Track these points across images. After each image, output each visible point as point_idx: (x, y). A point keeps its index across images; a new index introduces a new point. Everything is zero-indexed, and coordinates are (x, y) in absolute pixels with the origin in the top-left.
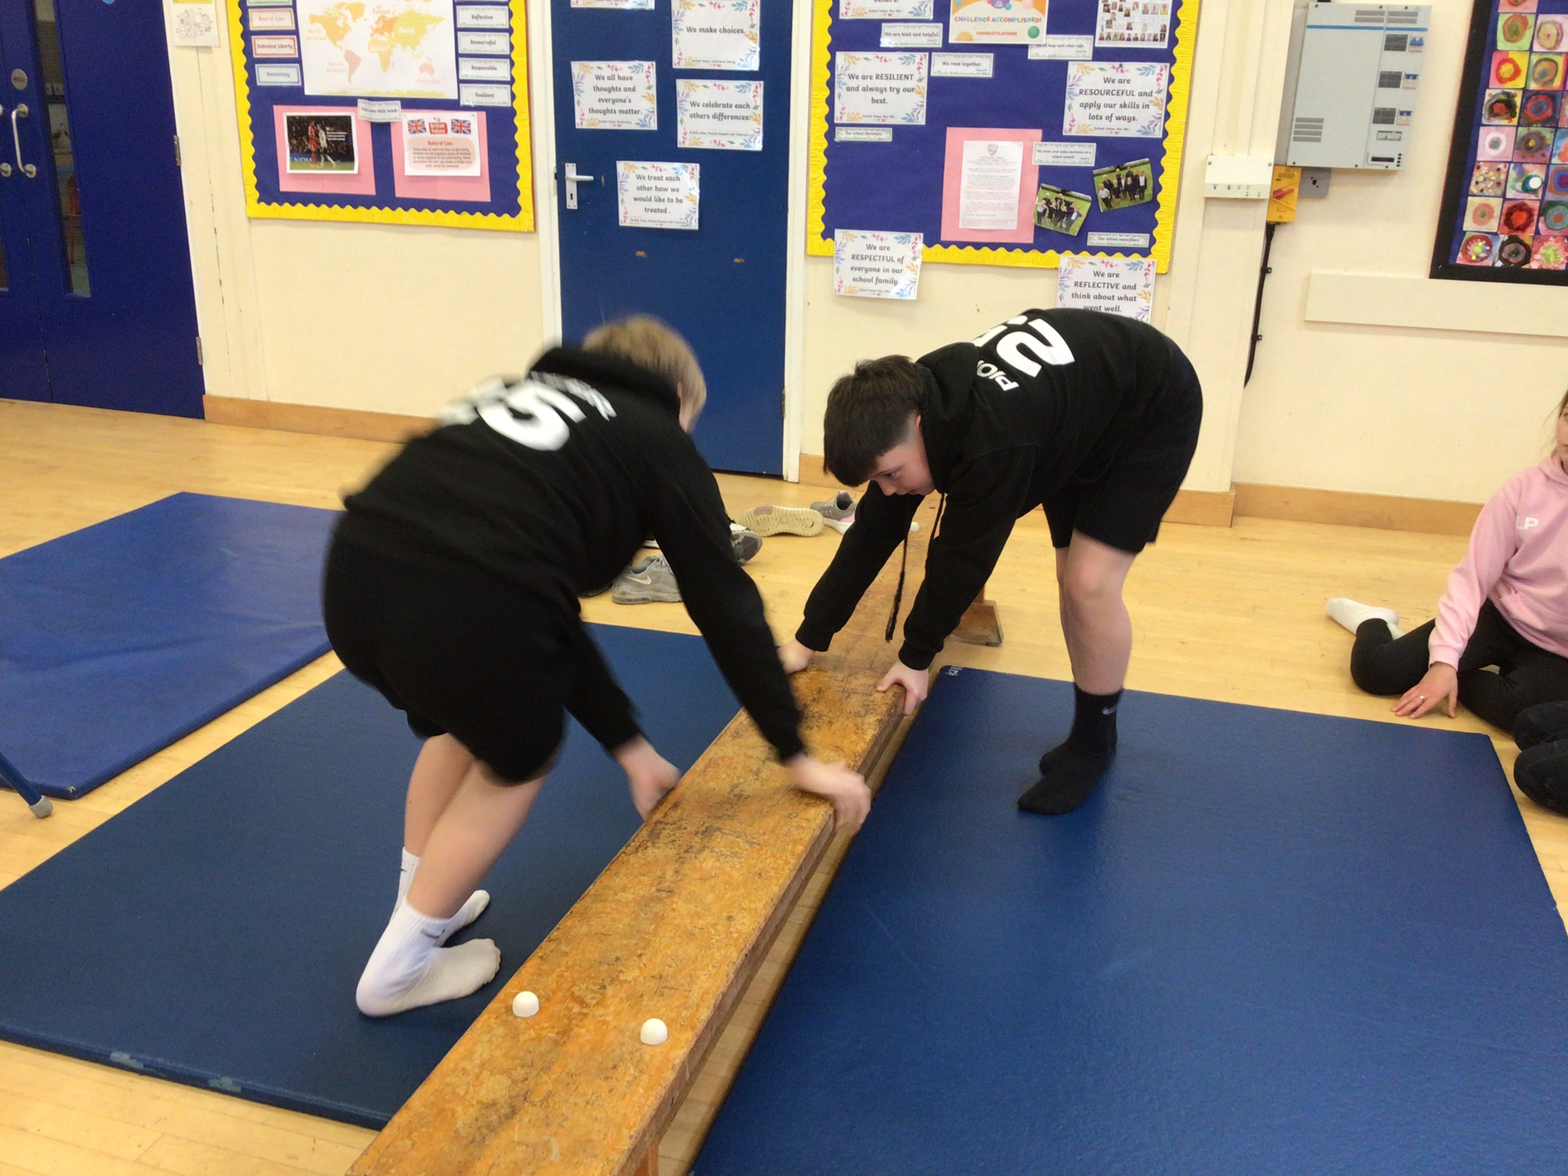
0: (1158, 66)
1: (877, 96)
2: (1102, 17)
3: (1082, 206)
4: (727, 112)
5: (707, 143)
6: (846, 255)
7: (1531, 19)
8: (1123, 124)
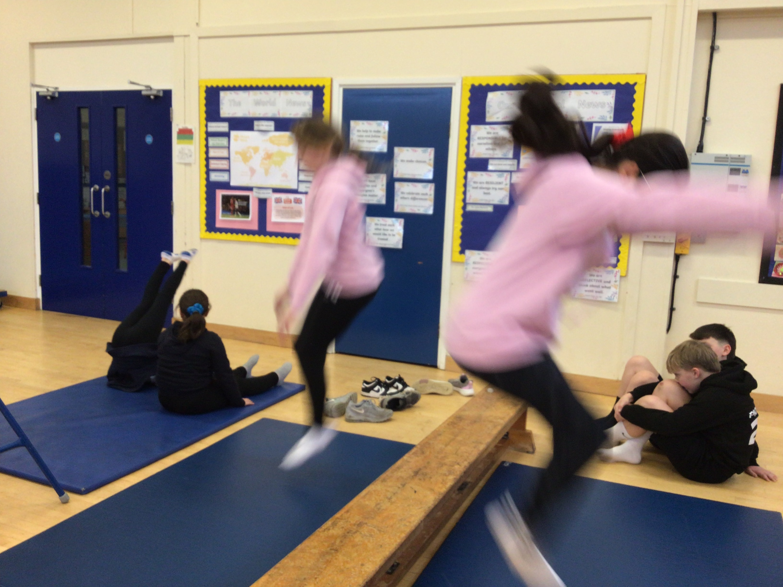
1: (486, 191)
4: (417, 196)
5: (408, 210)
6: (471, 261)
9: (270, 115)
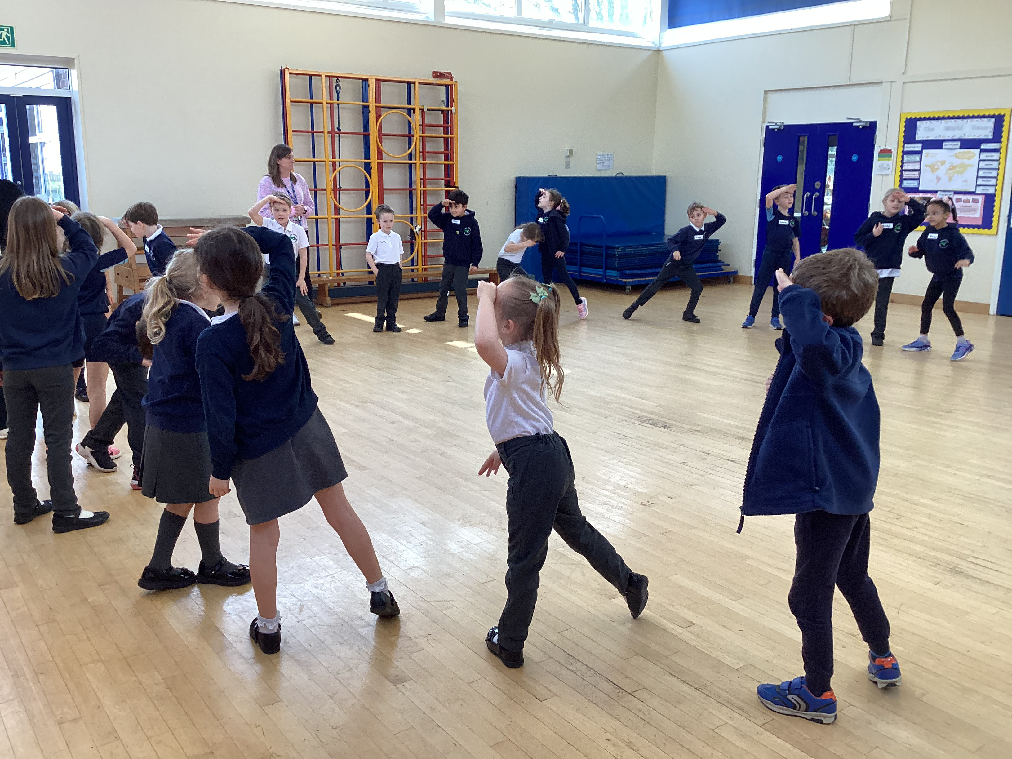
9: (957, 137)
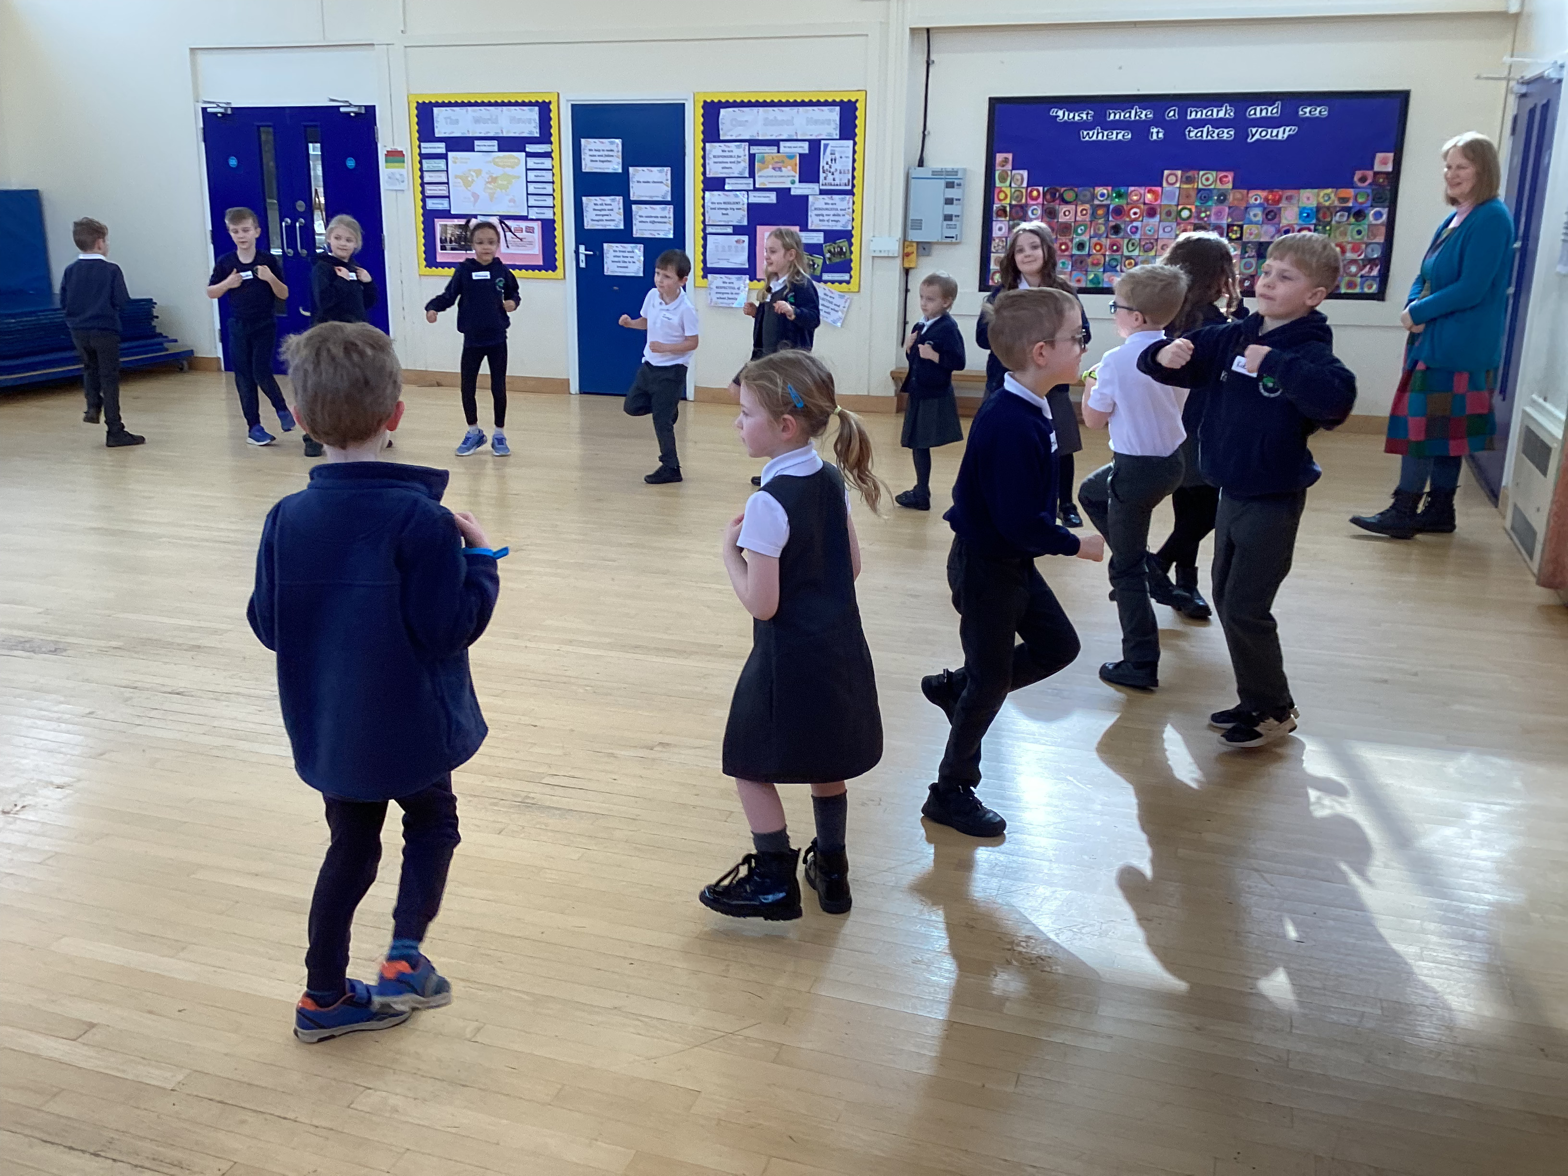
0: (848, 197)
1: (724, 212)
2: (822, 175)
3: (819, 261)
4: (656, 220)
5: (647, 235)
6: (714, 286)
7: (1009, 173)
8: (834, 223)
9: (491, 134)
